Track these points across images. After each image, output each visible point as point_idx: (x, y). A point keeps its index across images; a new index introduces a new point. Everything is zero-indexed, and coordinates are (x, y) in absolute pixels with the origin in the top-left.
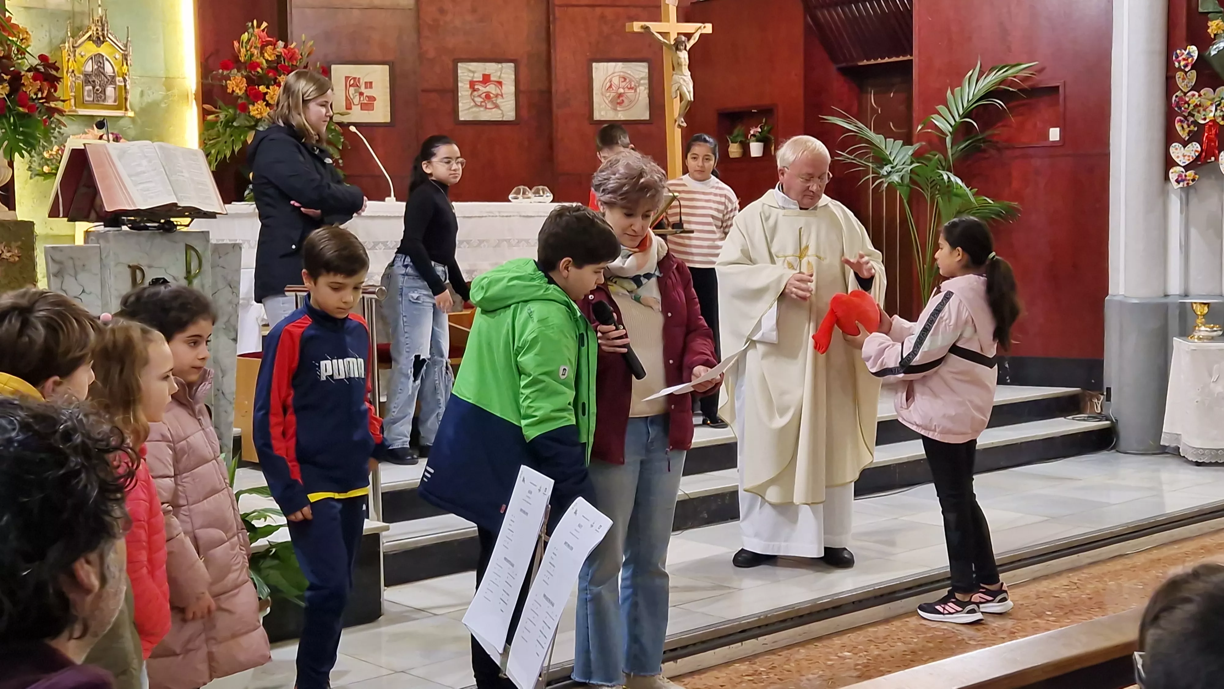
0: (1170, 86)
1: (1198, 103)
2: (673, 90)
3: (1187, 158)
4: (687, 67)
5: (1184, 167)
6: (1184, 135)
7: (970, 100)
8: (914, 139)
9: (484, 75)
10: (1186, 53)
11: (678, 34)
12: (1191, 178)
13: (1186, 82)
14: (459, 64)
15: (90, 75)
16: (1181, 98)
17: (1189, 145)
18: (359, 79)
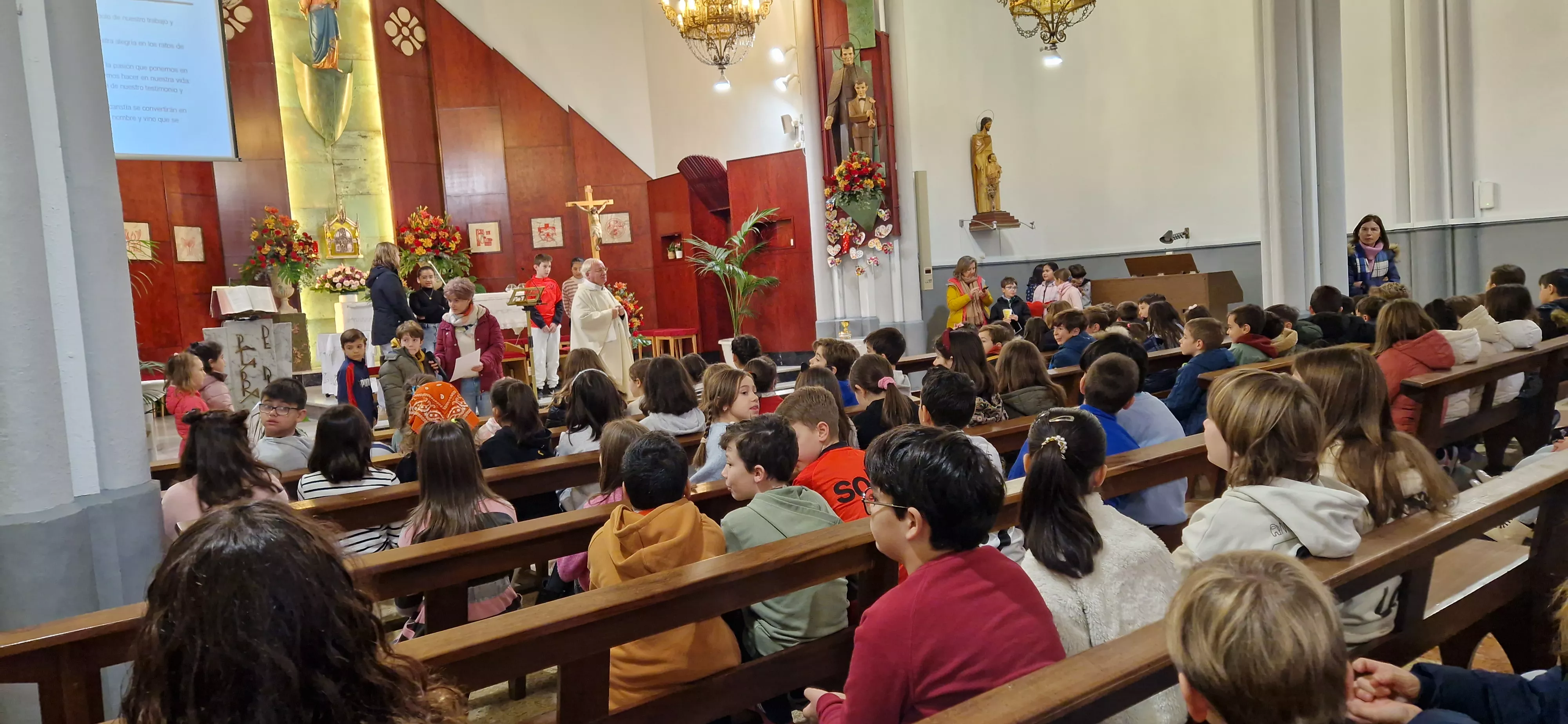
1: (839, 226)
3: (835, 252)
5: (834, 257)
6: (833, 241)
9: (545, 224)
10: (829, 202)
11: (594, 206)
12: (839, 261)
13: (831, 216)
14: (532, 220)
16: (829, 224)
17: (836, 246)
18: (483, 230)
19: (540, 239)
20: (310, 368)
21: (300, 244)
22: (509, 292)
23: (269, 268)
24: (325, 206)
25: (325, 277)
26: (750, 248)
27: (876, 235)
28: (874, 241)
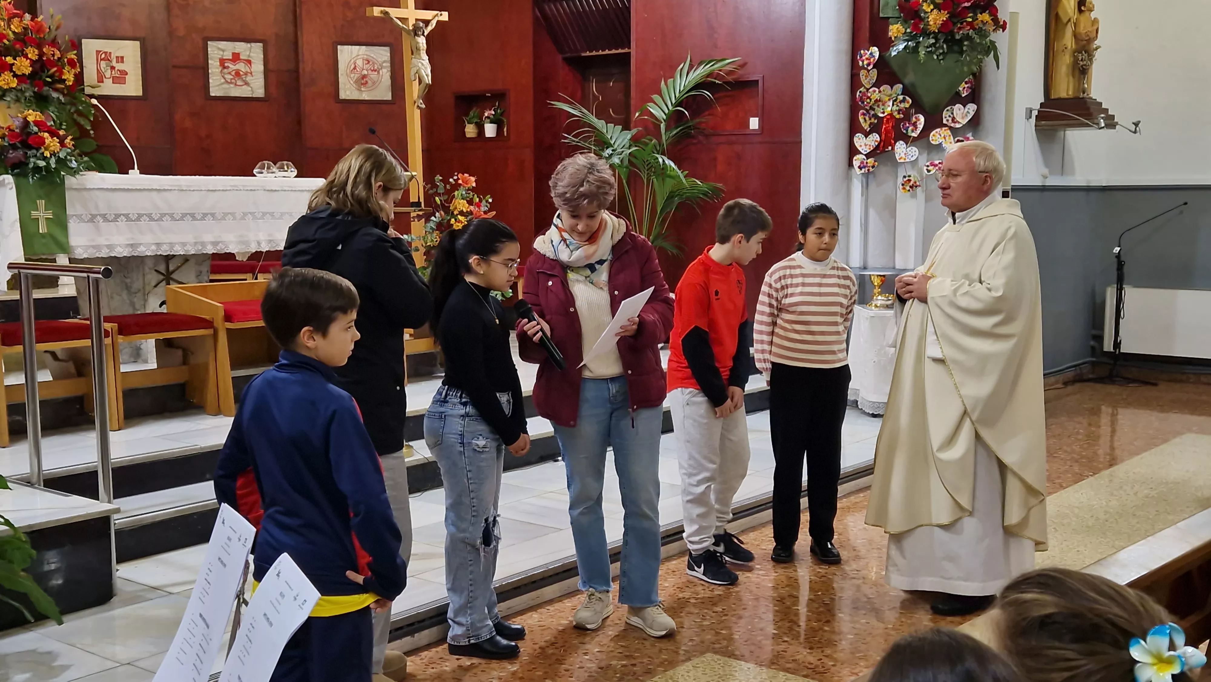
0: (854, 83)
1: (878, 99)
2: (412, 73)
3: (868, 147)
4: (425, 52)
5: (865, 155)
6: (866, 126)
7: (681, 90)
8: (632, 125)
9: (234, 54)
10: (869, 53)
11: (417, 20)
12: (872, 165)
13: (868, 80)
14: (209, 43)
16: (864, 94)
17: (870, 136)
18: (110, 53)
19: (223, 80)
27: (945, 122)
28: (941, 133)
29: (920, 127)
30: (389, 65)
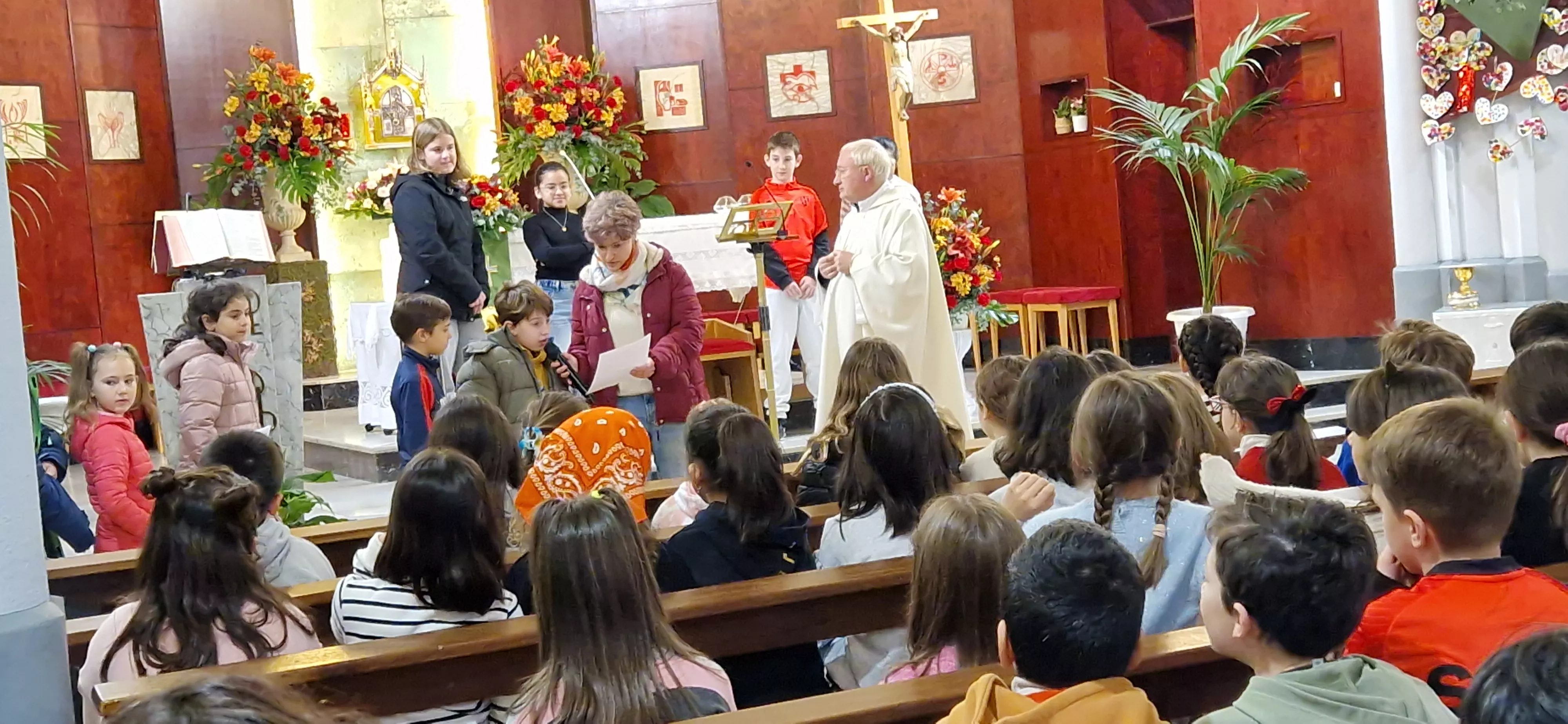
1: (1447, 49)
3: (1439, 110)
5: (1436, 120)
6: (1435, 85)
9: (796, 66)
11: (896, 24)
12: (1447, 131)
13: (1430, 28)
14: (768, 57)
15: (387, 109)
16: (1426, 46)
17: (1441, 95)
18: (669, 82)
19: (785, 98)
20: (335, 372)
21: (316, 121)
22: (721, 212)
23: (259, 170)
24: (363, 42)
25: (364, 187)
26: (1240, 104)
27: (1539, 68)
28: (1535, 83)
29: (1507, 78)
30: (970, 56)
